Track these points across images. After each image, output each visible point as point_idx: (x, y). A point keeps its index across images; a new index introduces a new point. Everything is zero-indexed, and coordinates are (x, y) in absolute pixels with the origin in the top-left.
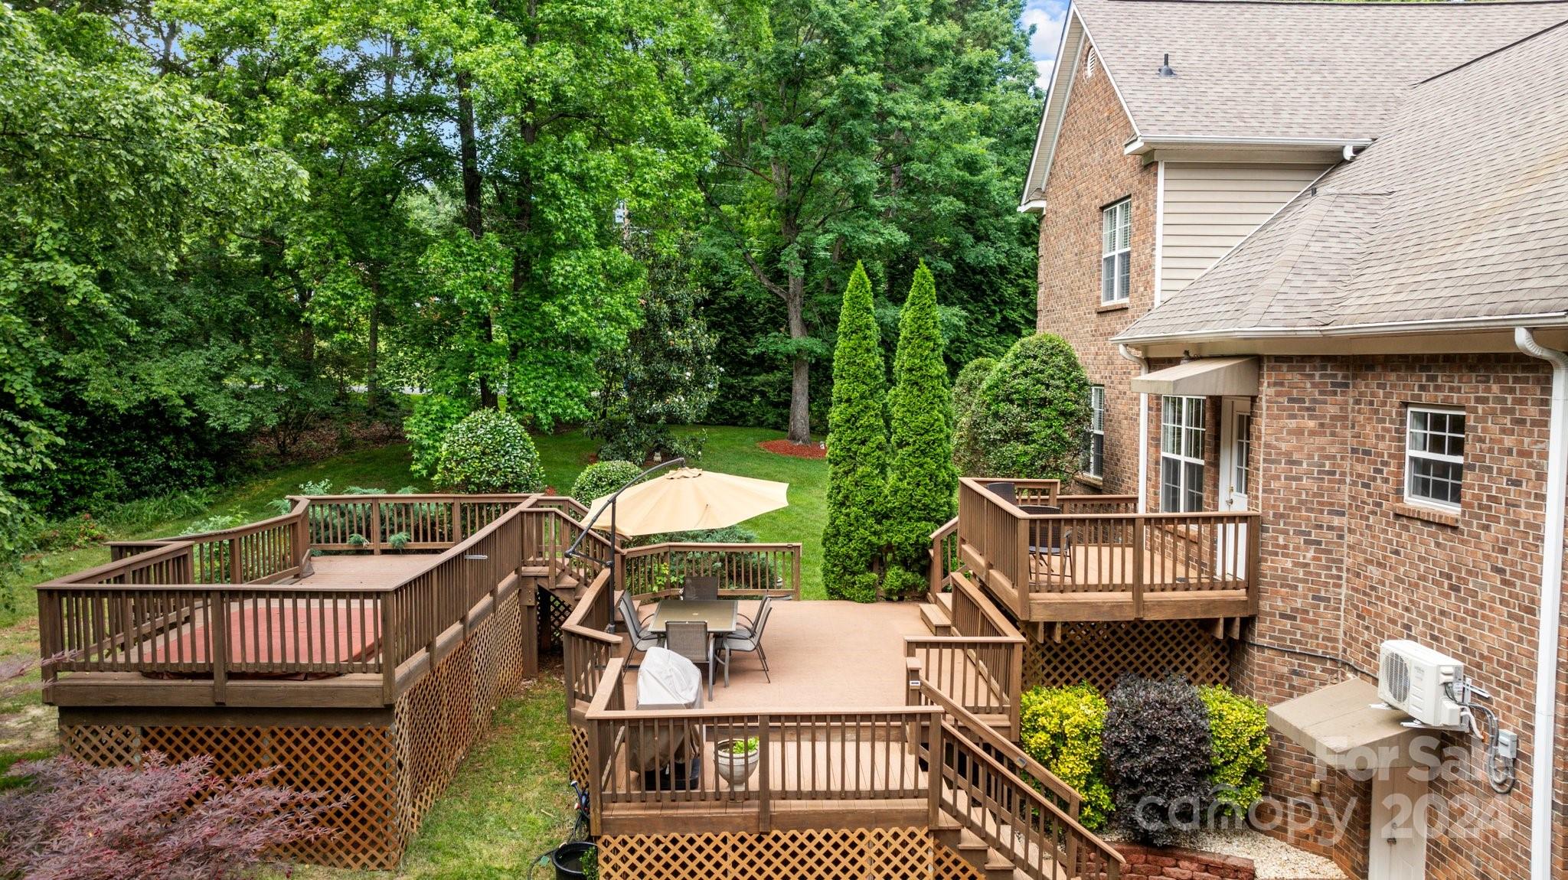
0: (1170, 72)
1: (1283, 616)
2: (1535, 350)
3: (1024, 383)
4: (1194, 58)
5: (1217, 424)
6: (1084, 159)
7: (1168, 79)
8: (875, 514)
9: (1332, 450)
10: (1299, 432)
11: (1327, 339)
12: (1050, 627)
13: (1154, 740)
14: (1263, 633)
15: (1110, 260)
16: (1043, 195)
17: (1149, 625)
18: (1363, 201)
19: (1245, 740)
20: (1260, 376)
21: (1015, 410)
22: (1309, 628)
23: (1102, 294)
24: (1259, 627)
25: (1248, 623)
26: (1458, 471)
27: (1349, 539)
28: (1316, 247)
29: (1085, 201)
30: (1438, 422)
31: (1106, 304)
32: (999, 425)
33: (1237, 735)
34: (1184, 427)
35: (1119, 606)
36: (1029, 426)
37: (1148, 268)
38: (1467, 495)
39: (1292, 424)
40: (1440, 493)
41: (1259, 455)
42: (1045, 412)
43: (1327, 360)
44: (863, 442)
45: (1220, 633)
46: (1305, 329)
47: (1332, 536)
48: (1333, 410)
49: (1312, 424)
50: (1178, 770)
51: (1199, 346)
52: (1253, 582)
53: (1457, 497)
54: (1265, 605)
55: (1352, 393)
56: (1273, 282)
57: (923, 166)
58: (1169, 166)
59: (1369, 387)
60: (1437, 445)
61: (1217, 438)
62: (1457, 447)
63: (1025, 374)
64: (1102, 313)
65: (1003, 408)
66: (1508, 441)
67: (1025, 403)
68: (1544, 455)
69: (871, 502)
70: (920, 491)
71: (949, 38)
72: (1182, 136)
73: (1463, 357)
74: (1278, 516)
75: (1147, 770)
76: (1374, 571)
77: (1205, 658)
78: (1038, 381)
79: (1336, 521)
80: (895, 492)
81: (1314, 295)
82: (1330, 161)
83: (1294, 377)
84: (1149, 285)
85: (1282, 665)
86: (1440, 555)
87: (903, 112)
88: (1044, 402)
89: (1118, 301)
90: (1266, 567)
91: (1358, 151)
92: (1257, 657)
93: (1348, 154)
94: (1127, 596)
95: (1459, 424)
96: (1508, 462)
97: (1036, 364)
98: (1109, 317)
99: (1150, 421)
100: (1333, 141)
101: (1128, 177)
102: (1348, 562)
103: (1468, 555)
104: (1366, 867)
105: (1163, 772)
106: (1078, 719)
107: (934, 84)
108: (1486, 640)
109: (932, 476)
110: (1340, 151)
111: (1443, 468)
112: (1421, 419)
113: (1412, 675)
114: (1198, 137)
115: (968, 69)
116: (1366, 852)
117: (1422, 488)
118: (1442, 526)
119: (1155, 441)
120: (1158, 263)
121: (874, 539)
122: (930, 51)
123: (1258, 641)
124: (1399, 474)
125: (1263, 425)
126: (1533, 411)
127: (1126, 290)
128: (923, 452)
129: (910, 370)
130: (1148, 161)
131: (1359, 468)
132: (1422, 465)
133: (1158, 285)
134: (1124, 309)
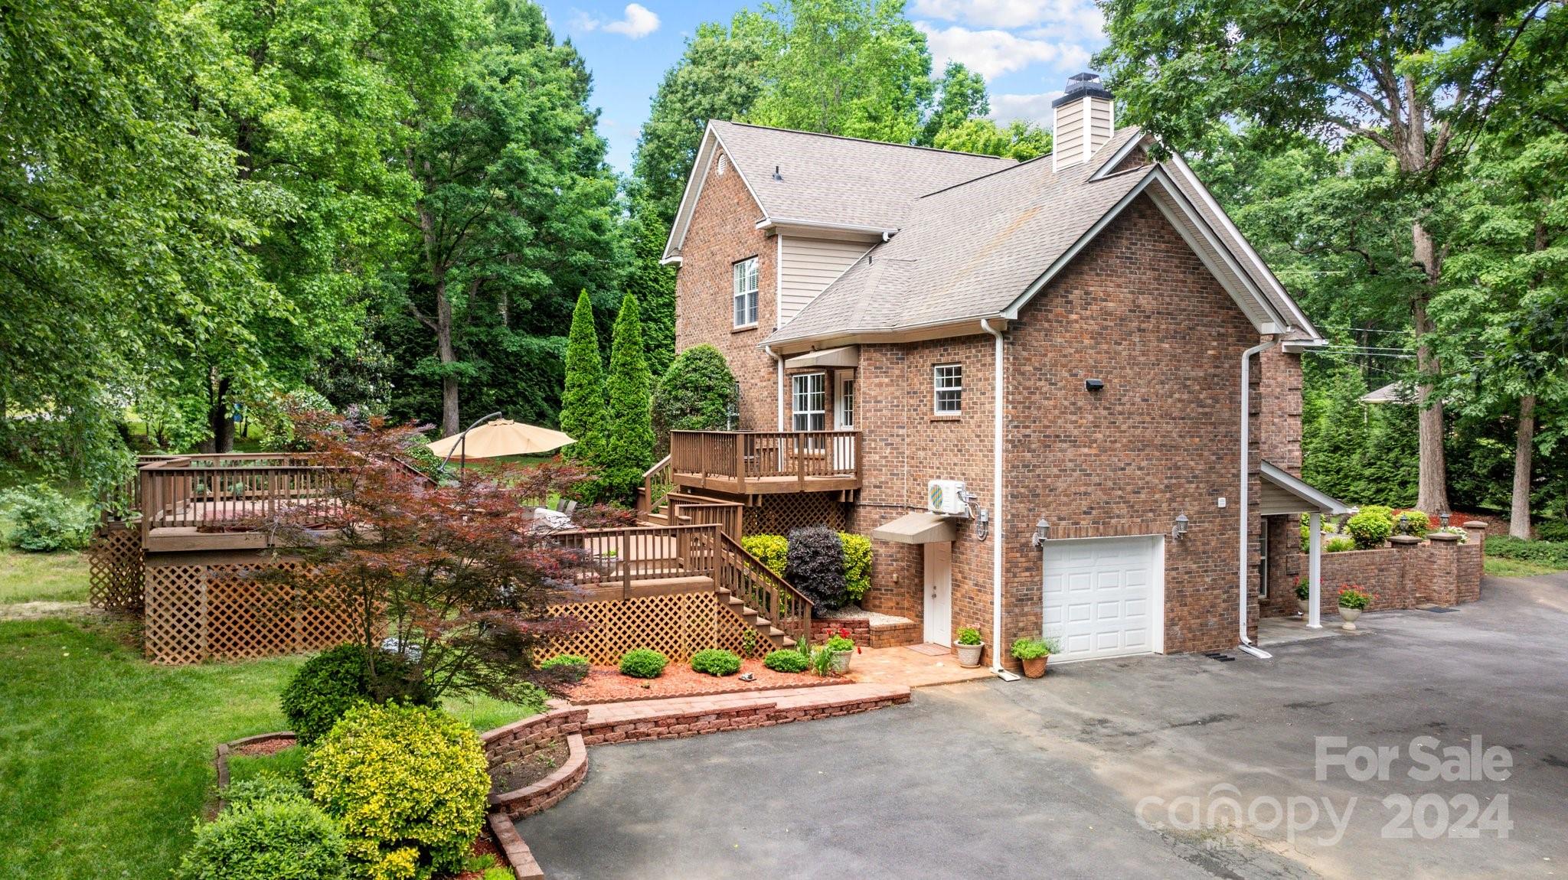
0: (780, 178)
1: (876, 487)
2: (990, 330)
3: (694, 376)
4: (792, 170)
5: (833, 387)
6: (717, 230)
7: (779, 182)
8: (602, 464)
9: (898, 394)
10: (880, 385)
11: (895, 333)
12: (755, 497)
13: (816, 553)
14: (865, 498)
15: (741, 299)
16: (681, 253)
17: (808, 495)
18: (902, 264)
19: (861, 553)
20: (859, 356)
21: (690, 394)
22: (888, 491)
23: (735, 320)
24: (863, 494)
25: (857, 492)
26: (959, 393)
27: (907, 440)
28: (882, 287)
29: (718, 258)
30: (949, 372)
31: (737, 327)
32: (679, 405)
33: (856, 550)
34: (809, 393)
35: (791, 484)
36: (700, 404)
37: (772, 302)
38: (963, 404)
39: (877, 380)
40: (951, 407)
41: (859, 398)
42: (709, 395)
43: (894, 346)
44: (591, 415)
45: (843, 499)
46: (884, 327)
47: (898, 439)
48: (897, 372)
49: (887, 380)
50: (829, 570)
51: (820, 342)
52: (859, 471)
53: (959, 408)
54: (865, 482)
55: (906, 362)
56: (863, 304)
57: (561, 225)
58: (785, 238)
59: (916, 359)
60: (949, 383)
61: (833, 395)
62: (958, 382)
63: (695, 370)
64: (734, 333)
65: (681, 393)
66: (980, 375)
67: (696, 389)
68: (994, 378)
69: (598, 456)
70: (632, 447)
71: (573, 124)
72: (793, 220)
73: (959, 338)
74: (871, 432)
75: (813, 571)
76: (921, 454)
77: (833, 516)
78: (704, 375)
79: (901, 431)
80: (614, 449)
81: (885, 311)
82: (874, 241)
83: (876, 355)
84: (773, 313)
85: (875, 514)
86: (952, 436)
87: (545, 182)
88: (709, 389)
89: (747, 324)
90: (865, 460)
91: (891, 236)
92: (862, 511)
93: (886, 238)
94: (795, 478)
95: (959, 371)
96: (980, 384)
97: (701, 364)
98: (741, 336)
99: (785, 393)
100: (875, 228)
101: (755, 242)
102: (907, 453)
103: (965, 431)
104: (922, 612)
105: (821, 572)
106: (775, 547)
107: (566, 161)
108: (973, 471)
109: (640, 437)
110: (881, 236)
111: (951, 394)
112: (941, 372)
113: (944, 491)
114: (802, 221)
115: (587, 150)
116: (922, 604)
117: (943, 406)
118: (953, 421)
119: (788, 405)
120: (779, 299)
121: (601, 481)
122: (560, 134)
123: (863, 502)
124: (931, 401)
125: (862, 383)
126: (989, 359)
127: (754, 315)
128: (634, 421)
129: (623, 365)
130: (771, 234)
131: (911, 401)
132: (942, 395)
133: (780, 313)
134: (754, 329)
